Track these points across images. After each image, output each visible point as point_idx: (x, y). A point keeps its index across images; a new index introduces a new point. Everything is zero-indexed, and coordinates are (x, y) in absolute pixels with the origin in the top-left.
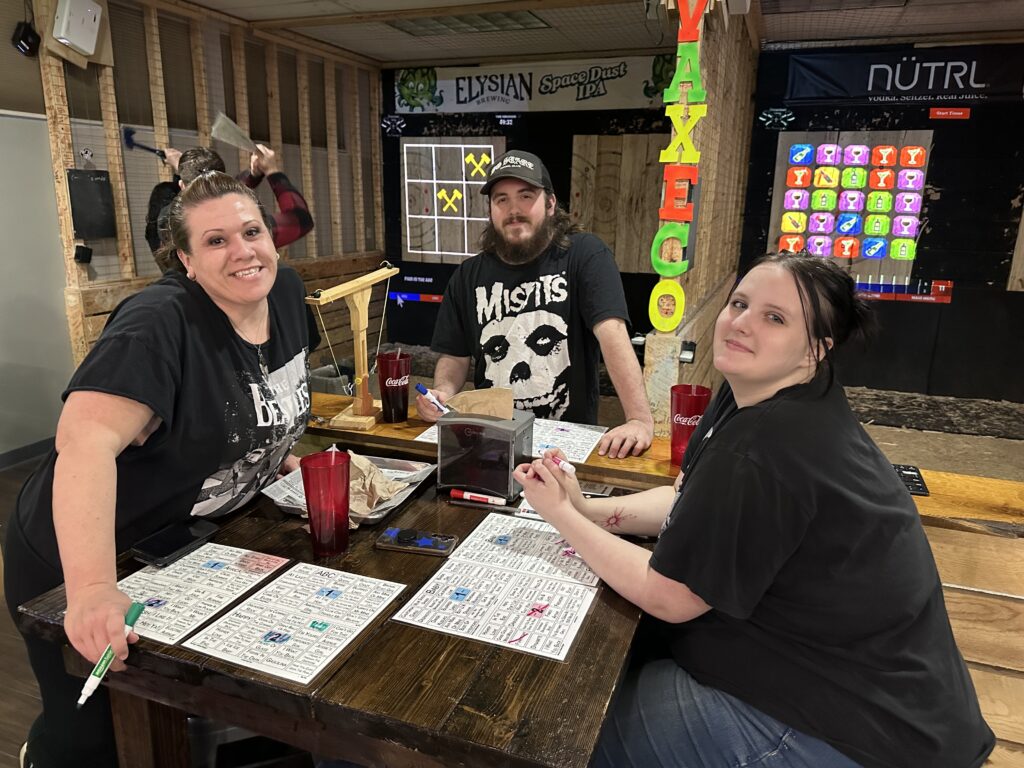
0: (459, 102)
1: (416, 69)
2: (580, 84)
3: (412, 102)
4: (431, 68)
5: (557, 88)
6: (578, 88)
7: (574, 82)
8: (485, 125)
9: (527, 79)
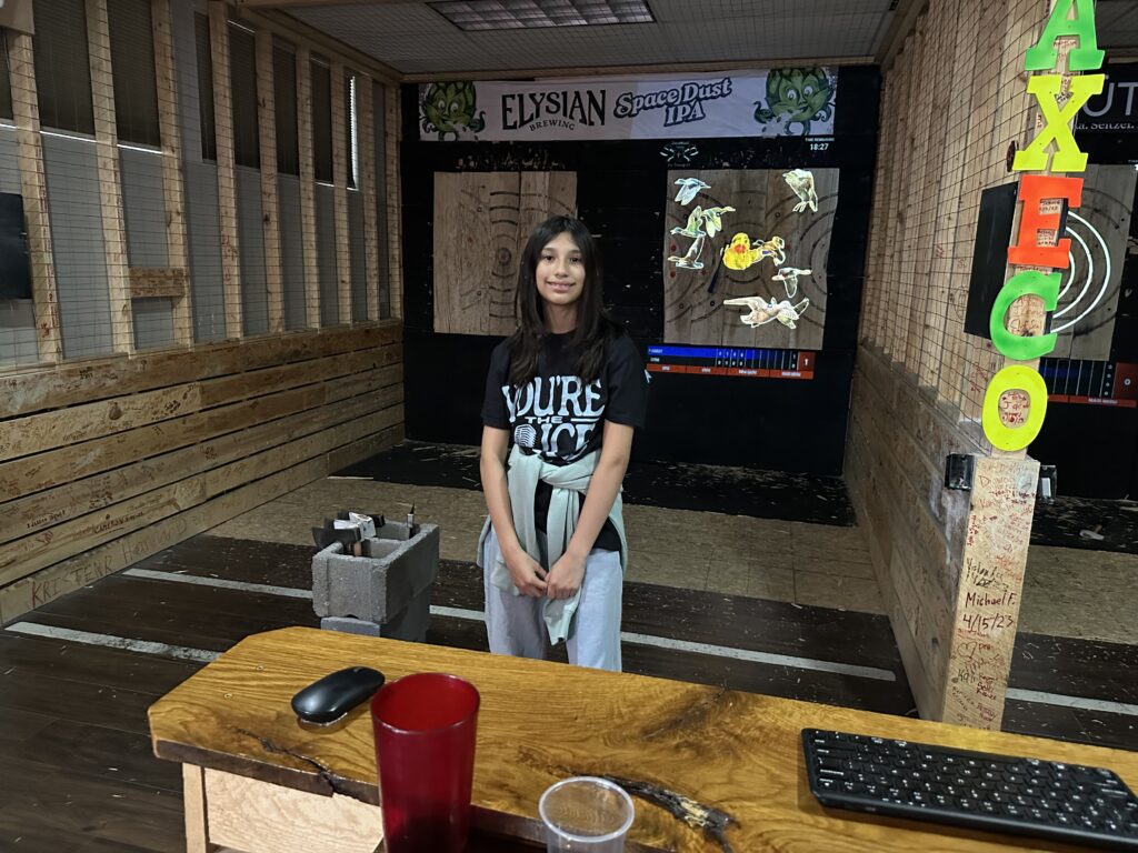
0: (506, 127)
1: (448, 84)
2: (670, 105)
3: (442, 126)
4: (468, 83)
5: (638, 110)
6: (667, 111)
7: (662, 102)
9: (599, 99)
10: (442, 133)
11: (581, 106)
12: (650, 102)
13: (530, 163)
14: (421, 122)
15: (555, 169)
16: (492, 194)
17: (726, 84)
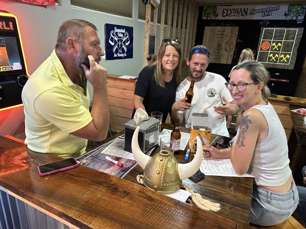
0: (223, 16)
1: (210, 6)
2: (263, 12)
3: (208, 16)
4: (215, 6)
5: (255, 13)
6: (263, 13)
7: (261, 11)
8: (231, 23)
9: (246, 10)
10: (208, 17)
11: (242, 12)
12: (259, 11)
13: (228, 24)
14: (203, 15)
15: (234, 26)
16: (218, 31)
17: (278, 7)
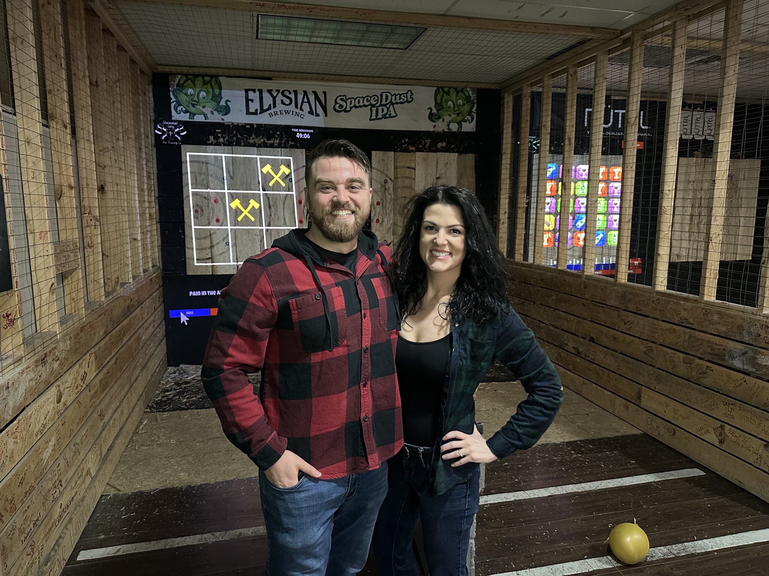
0: (248, 113)
2: (373, 106)
3: (192, 110)
4: (214, 76)
5: (351, 108)
6: (371, 110)
7: (367, 104)
8: (281, 137)
15: (291, 147)
